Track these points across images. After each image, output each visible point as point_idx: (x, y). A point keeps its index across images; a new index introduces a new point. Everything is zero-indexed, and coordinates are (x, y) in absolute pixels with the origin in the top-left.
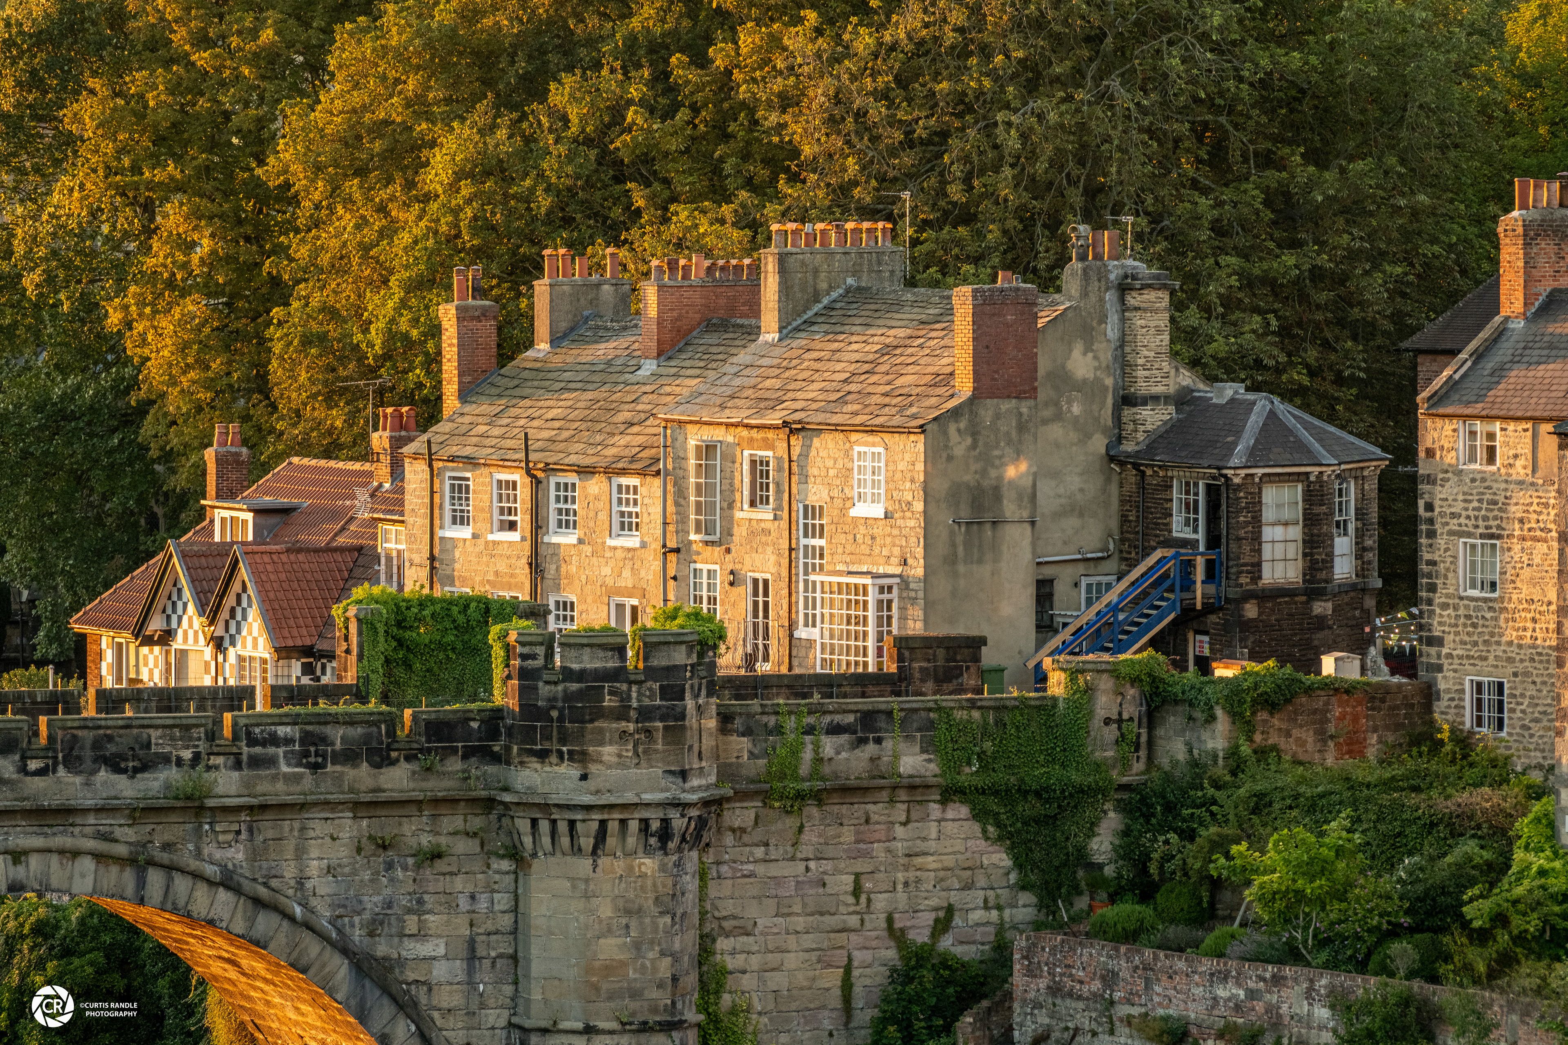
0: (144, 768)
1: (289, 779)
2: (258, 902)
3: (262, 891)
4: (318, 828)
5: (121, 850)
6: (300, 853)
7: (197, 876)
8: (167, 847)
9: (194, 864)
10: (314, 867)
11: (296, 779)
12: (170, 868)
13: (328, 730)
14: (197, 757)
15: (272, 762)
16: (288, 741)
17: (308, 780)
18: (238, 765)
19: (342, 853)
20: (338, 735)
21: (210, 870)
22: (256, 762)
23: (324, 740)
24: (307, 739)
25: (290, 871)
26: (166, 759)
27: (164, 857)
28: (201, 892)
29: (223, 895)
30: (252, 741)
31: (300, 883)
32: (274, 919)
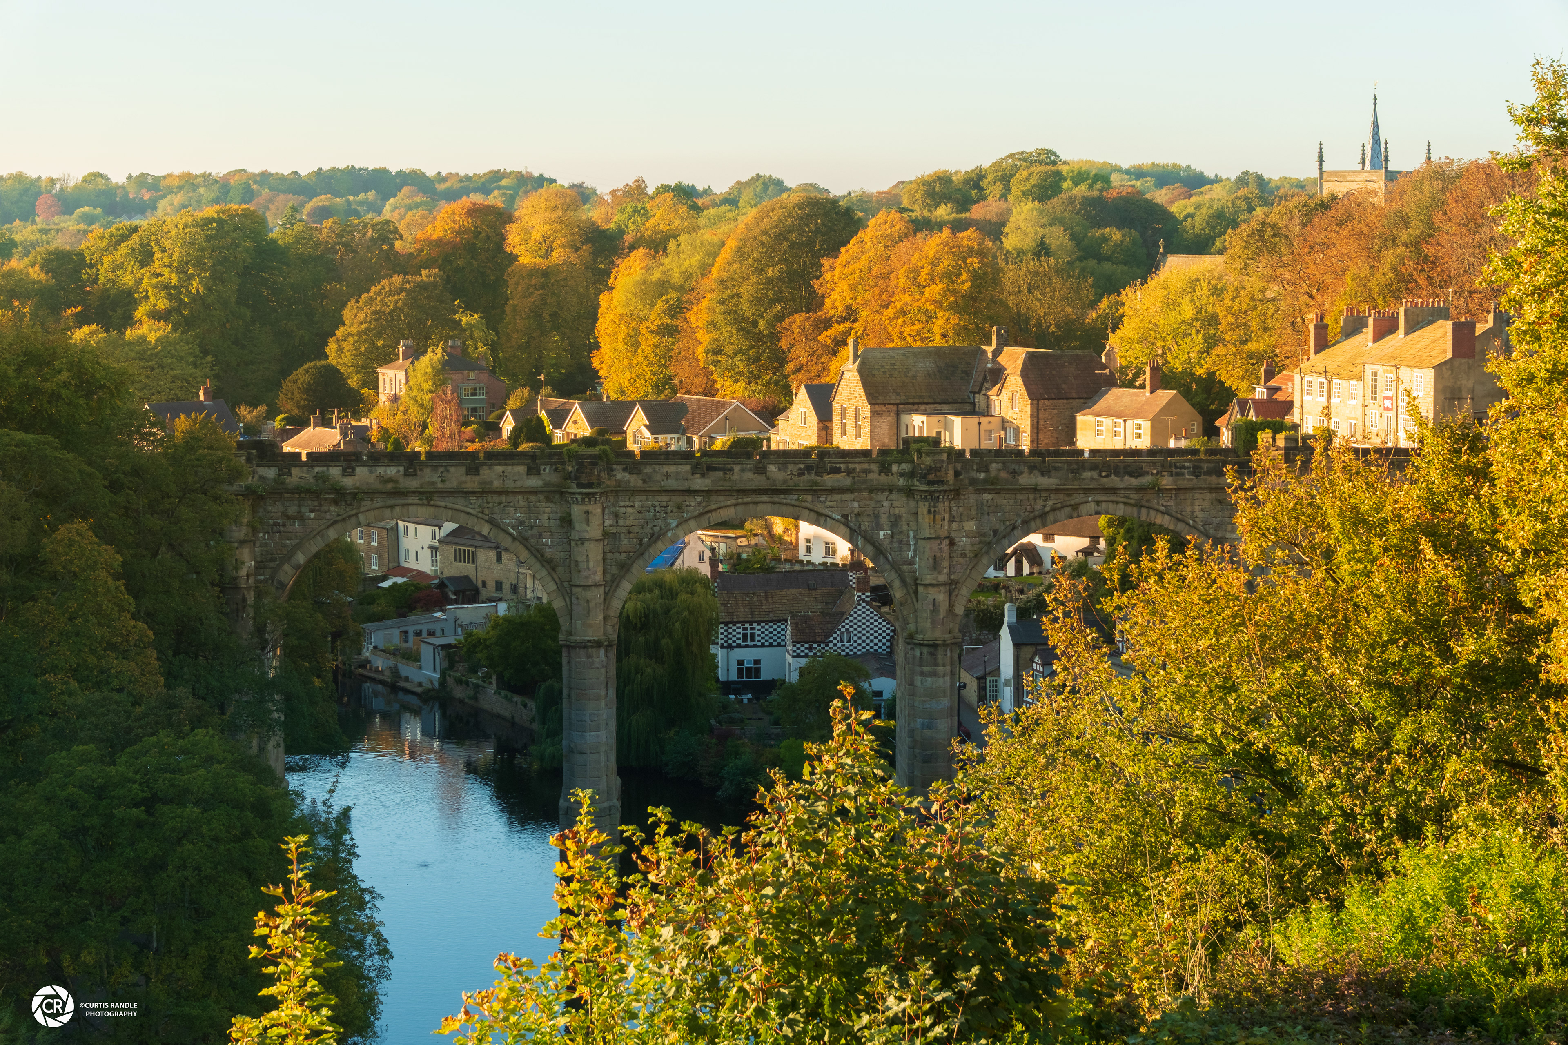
0: (1140, 475)
1: (1189, 480)
2: (1178, 520)
3: (1179, 516)
4: (1198, 496)
5: (1132, 502)
6: (1192, 504)
7: (1157, 510)
8: (1148, 501)
9: (1156, 507)
10: (1197, 508)
11: (1191, 480)
12: (1149, 508)
13: (1202, 465)
14: (1158, 473)
15: (1183, 474)
16: (1188, 468)
17: (1195, 481)
18: (1172, 475)
19: (1206, 504)
20: (1205, 466)
21: (1162, 508)
22: (1177, 474)
23: (1201, 468)
24: (1195, 467)
25: (1189, 509)
26: (1147, 473)
27: (1147, 504)
28: (1159, 516)
29: (1166, 517)
30: (1176, 467)
31: (1193, 512)
32: (1183, 525)
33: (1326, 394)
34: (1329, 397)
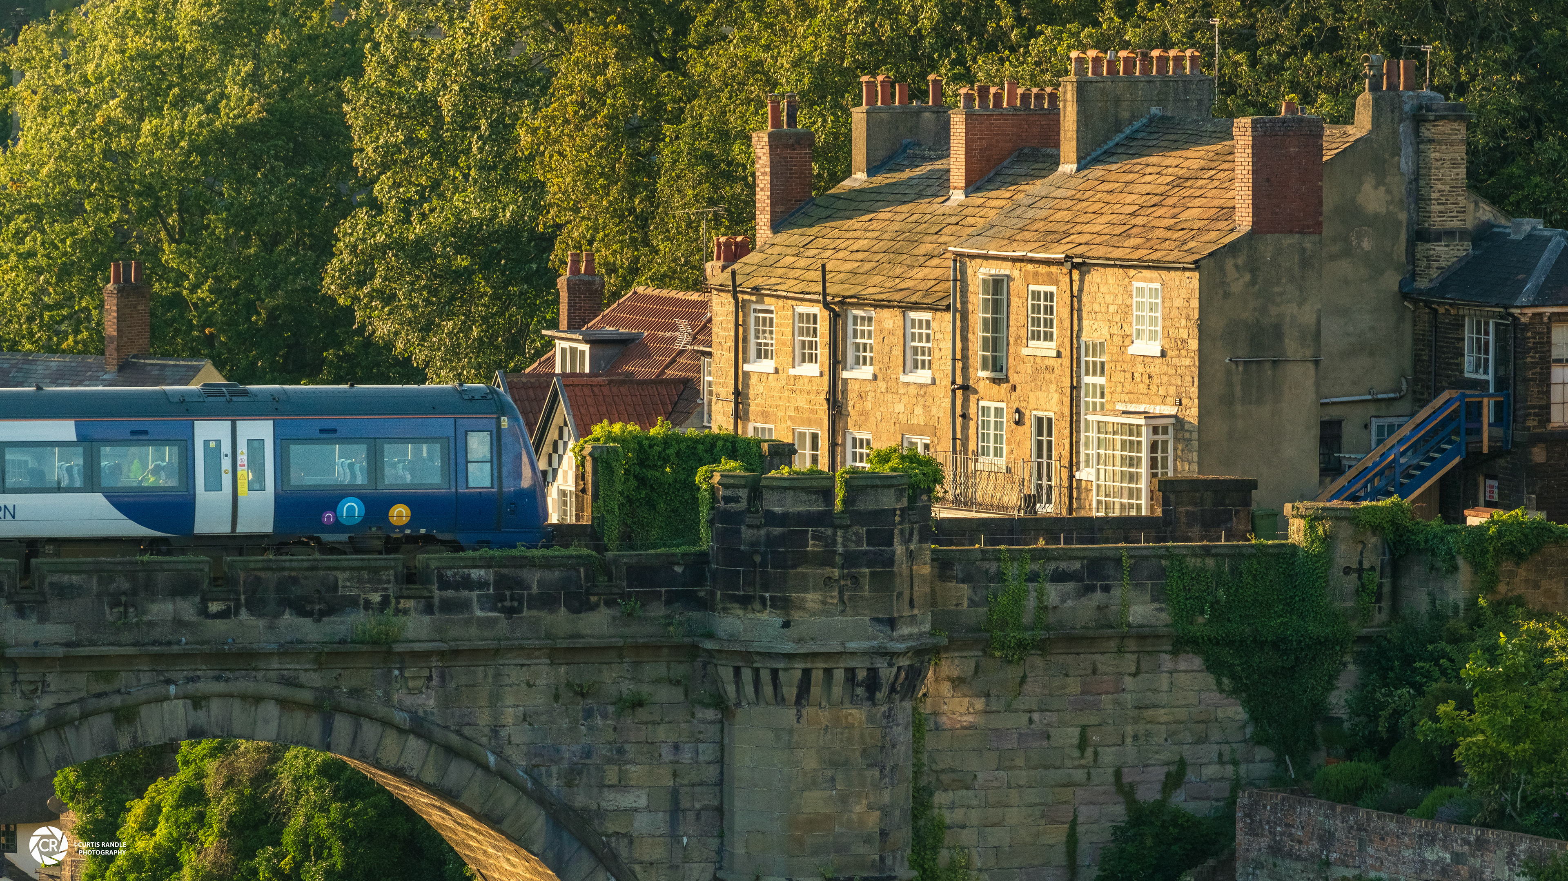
0: (331, 610)
1: (483, 623)
2: (450, 751)
3: (454, 740)
4: (514, 675)
5: (306, 696)
6: (495, 699)
7: (386, 723)
8: (354, 692)
9: (382, 711)
10: (509, 715)
11: (490, 623)
12: (357, 715)
13: (525, 574)
14: (385, 601)
15: (464, 606)
16: (482, 584)
17: (503, 625)
18: (429, 609)
19: (539, 700)
20: (534, 578)
21: (399, 717)
22: (448, 606)
23: (520, 583)
24: (501, 582)
25: (483, 719)
26: (353, 603)
27: (352, 704)
28: (391, 739)
29: (413, 742)
30: (444, 585)
31: (495, 731)
32: (467, 768)
33: (823, 352)
34: (836, 362)
